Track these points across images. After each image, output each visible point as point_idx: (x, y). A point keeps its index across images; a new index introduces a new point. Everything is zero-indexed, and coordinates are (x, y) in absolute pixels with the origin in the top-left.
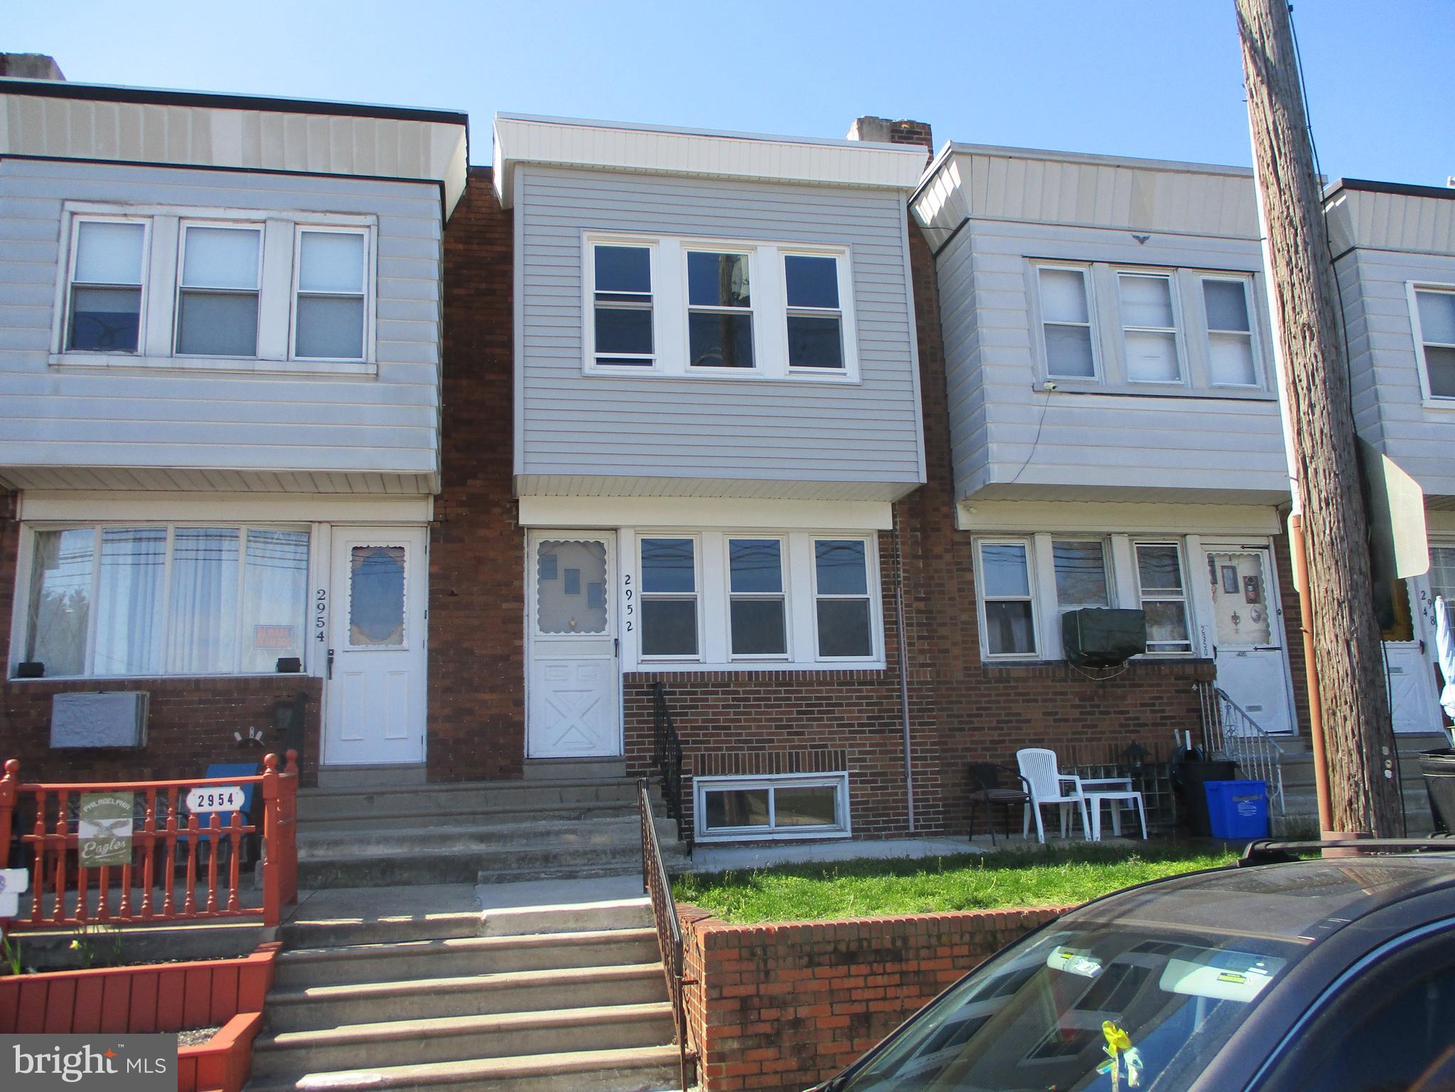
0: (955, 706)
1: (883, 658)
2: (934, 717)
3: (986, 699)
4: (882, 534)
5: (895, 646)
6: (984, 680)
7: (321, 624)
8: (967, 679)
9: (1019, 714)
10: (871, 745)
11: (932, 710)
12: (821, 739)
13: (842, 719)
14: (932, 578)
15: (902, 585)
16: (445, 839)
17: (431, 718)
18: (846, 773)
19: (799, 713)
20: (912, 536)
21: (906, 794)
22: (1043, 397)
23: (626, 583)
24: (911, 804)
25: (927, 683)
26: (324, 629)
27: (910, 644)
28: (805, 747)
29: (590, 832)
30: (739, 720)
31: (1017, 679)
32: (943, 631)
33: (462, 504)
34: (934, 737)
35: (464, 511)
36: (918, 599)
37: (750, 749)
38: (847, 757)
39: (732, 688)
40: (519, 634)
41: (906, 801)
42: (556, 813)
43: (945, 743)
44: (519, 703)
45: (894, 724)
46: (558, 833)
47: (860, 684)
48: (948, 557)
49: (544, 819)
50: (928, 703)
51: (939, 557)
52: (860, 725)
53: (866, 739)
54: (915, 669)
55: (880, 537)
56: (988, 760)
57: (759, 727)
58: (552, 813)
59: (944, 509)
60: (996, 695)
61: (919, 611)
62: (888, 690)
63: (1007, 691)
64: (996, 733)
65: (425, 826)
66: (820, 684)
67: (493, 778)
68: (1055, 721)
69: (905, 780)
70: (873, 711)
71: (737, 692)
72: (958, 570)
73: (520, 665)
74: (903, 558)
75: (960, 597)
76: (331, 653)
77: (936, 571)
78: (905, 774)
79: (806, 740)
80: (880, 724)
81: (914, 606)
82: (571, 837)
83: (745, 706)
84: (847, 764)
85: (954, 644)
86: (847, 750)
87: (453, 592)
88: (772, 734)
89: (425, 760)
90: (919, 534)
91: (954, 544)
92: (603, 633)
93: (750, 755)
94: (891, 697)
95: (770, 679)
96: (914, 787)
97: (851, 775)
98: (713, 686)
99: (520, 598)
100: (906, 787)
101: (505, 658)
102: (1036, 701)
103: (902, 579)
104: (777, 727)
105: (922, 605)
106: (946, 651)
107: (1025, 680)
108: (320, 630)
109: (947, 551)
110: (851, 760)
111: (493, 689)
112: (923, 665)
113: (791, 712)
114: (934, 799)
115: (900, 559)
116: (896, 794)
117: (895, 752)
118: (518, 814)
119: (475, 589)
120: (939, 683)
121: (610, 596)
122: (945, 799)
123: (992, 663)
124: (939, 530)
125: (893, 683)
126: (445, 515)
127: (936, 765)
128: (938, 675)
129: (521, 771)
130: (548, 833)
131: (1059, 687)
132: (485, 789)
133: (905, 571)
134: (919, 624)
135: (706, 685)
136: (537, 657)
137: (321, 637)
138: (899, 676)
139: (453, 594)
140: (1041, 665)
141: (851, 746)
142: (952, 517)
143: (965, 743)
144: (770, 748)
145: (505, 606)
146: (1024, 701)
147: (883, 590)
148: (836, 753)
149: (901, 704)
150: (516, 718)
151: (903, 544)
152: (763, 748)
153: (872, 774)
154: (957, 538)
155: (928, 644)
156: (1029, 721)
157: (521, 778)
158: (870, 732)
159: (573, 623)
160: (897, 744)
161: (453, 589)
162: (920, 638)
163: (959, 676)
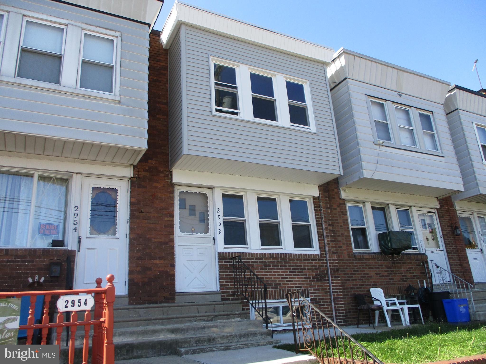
0: (346, 270)
1: (318, 249)
2: (339, 275)
3: (356, 267)
4: (314, 198)
5: (323, 244)
6: (354, 259)
7: (75, 223)
8: (349, 259)
9: (368, 274)
10: (318, 286)
11: (338, 272)
12: (299, 284)
13: (306, 275)
14: (333, 217)
15: (323, 219)
16: (154, 332)
17: (131, 272)
18: (309, 299)
19: (290, 272)
20: (325, 199)
21: (331, 308)
22: (377, 147)
23: (218, 212)
24: (334, 312)
25: (336, 260)
26: (76, 226)
27: (328, 244)
28: (293, 287)
29: (224, 326)
30: (267, 275)
31: (366, 259)
32: (339, 239)
33: (146, 171)
34: (340, 283)
35: (147, 174)
36: (329, 225)
37: (272, 288)
38: (309, 292)
39: (263, 261)
40: (172, 232)
41: (332, 311)
42: (202, 318)
43: (344, 286)
44: (173, 265)
45: (325, 277)
46: (209, 327)
47: (312, 260)
48: (338, 209)
49: (196, 321)
50: (337, 269)
51: (336, 209)
52: (313, 278)
53: (316, 283)
54: (331, 254)
55: (314, 199)
56: (359, 293)
57: (275, 278)
58: (199, 318)
59: (336, 190)
60: (360, 266)
61: (330, 230)
62: (322, 263)
63: (363, 264)
64: (361, 281)
65: (138, 326)
66: (297, 259)
67: (161, 303)
68: (380, 276)
69: (331, 302)
70: (317, 272)
71: (265, 262)
72: (342, 214)
73: (173, 247)
74: (323, 208)
75: (344, 225)
76: (80, 238)
77: (335, 214)
78: (330, 299)
79: (293, 284)
80: (320, 277)
81: (328, 228)
82: (215, 329)
83: (269, 269)
84: (310, 295)
85: (343, 244)
86: (309, 288)
87: (142, 211)
88: (280, 281)
90: (328, 199)
91: (340, 204)
92: (208, 234)
93: (272, 291)
94: (323, 266)
95: (278, 257)
96: (335, 304)
97: (311, 300)
98: (256, 259)
99: (172, 216)
100: (331, 304)
101: (167, 243)
102: (373, 268)
103: (323, 217)
104: (282, 278)
105: (331, 228)
106: (341, 247)
107: (368, 259)
108: (75, 226)
109: (338, 207)
110: (311, 293)
111: (161, 258)
112: (333, 253)
113: (287, 272)
114: (342, 310)
115: (322, 209)
116: (328, 308)
117: (326, 289)
118: (184, 319)
119: (152, 210)
120: (340, 260)
121: (211, 218)
122: (345, 310)
123: (356, 253)
124: (334, 198)
125: (323, 260)
126: (138, 175)
127: (341, 295)
128: (339, 257)
129: (174, 299)
130: (204, 328)
131: (380, 263)
132: (162, 307)
133: (324, 214)
134: (331, 236)
135: (253, 259)
136: (179, 244)
137: (75, 230)
138: (326, 257)
139: (142, 212)
140: (373, 254)
141: (310, 287)
142: (339, 193)
143: (351, 286)
144: (280, 287)
145: (166, 219)
146: (369, 268)
147: (316, 221)
148: (305, 289)
149: (327, 269)
150: (172, 273)
151: (323, 202)
152: (277, 288)
153: (319, 299)
154: (341, 202)
155: (335, 244)
156: (371, 277)
157: (174, 302)
158: (317, 281)
159: (193, 230)
160: (327, 286)
161: (142, 210)
162: (332, 241)
163: (346, 257)
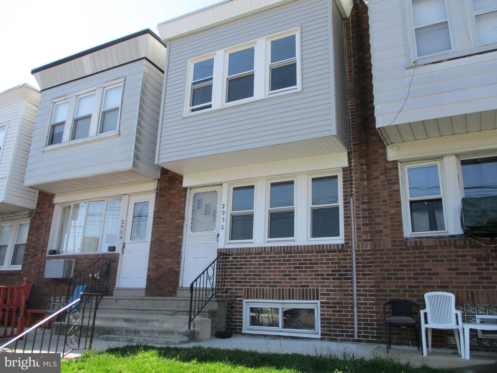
0: (385, 264)
1: (343, 238)
2: (372, 271)
3: (406, 260)
4: (344, 169)
5: (349, 230)
6: (404, 248)
7: (122, 233)
8: (394, 248)
9: (430, 269)
10: (333, 286)
11: (371, 267)
12: (306, 282)
13: (318, 271)
14: (372, 190)
15: (354, 196)
18: (318, 302)
19: (295, 268)
20: (361, 169)
21: (353, 316)
22: (412, 71)
23: (223, 208)
24: (356, 322)
25: (368, 251)
26: (122, 235)
27: (358, 229)
28: (297, 286)
30: (265, 272)
31: (428, 247)
32: (378, 220)
33: (167, 181)
34: (372, 282)
35: (167, 184)
36: (363, 203)
37: (269, 286)
38: (320, 293)
39: (263, 255)
40: (181, 233)
41: (353, 320)
42: (166, 312)
43: (379, 287)
44: (179, 263)
45: (347, 275)
47: (328, 252)
48: (382, 177)
49: (161, 314)
50: (368, 263)
51: (378, 178)
52: (327, 275)
53: (330, 283)
54: (360, 243)
55: (343, 171)
56: (407, 297)
57: (275, 275)
58: (164, 312)
59: (381, 151)
60: (413, 258)
61: (364, 210)
62: (344, 255)
63: (422, 255)
64: (413, 281)
66: (306, 252)
67: (167, 296)
68: (457, 274)
69: (353, 307)
70: (335, 267)
71: (265, 257)
72: (389, 184)
73: (180, 247)
74: (355, 181)
75: (390, 199)
76: (124, 244)
77: (375, 186)
78: (352, 304)
79: (298, 283)
80: (339, 275)
81: (361, 207)
83: (269, 264)
84: (320, 296)
85: (385, 227)
86: (320, 288)
87: (160, 217)
88: (281, 279)
89: (145, 287)
90: (365, 167)
91: (386, 169)
92: (214, 231)
93: (270, 289)
94: (346, 259)
95: (281, 250)
96: (358, 312)
97: (321, 303)
98: (255, 254)
99: (183, 218)
100: (353, 312)
101: (175, 244)
102: (443, 261)
103: (354, 193)
104: (284, 275)
105: (366, 206)
106: (381, 231)
107: (435, 247)
109: (382, 174)
110: (322, 294)
111: (170, 257)
112: (365, 241)
113: (291, 268)
114: (371, 320)
115: (354, 182)
116: (347, 315)
117: (347, 291)
119: (168, 215)
120: (375, 250)
121: (218, 215)
122: (378, 320)
123: (412, 238)
124: (377, 163)
125: (347, 251)
126: (161, 187)
127: (373, 300)
128: (375, 246)
129: (176, 293)
131: (460, 252)
133: (356, 188)
134: (363, 217)
135: (251, 254)
136: (189, 243)
137: (121, 238)
138: (350, 247)
139: (160, 218)
140: (447, 237)
141: (322, 286)
142: (385, 154)
143: (392, 287)
144: (280, 286)
145: (177, 221)
146: (433, 261)
147: (344, 199)
148: (313, 290)
149: (351, 263)
150: (177, 270)
151: (355, 173)
152: (276, 286)
153: (333, 303)
154: (389, 166)
155: (369, 228)
156: (438, 274)
157: (175, 296)
158: (333, 279)
159: (207, 228)
160: (348, 286)
161: (161, 216)
162: (364, 225)
163: (389, 246)
